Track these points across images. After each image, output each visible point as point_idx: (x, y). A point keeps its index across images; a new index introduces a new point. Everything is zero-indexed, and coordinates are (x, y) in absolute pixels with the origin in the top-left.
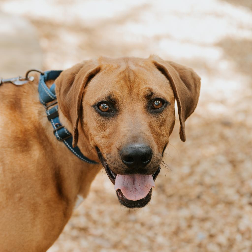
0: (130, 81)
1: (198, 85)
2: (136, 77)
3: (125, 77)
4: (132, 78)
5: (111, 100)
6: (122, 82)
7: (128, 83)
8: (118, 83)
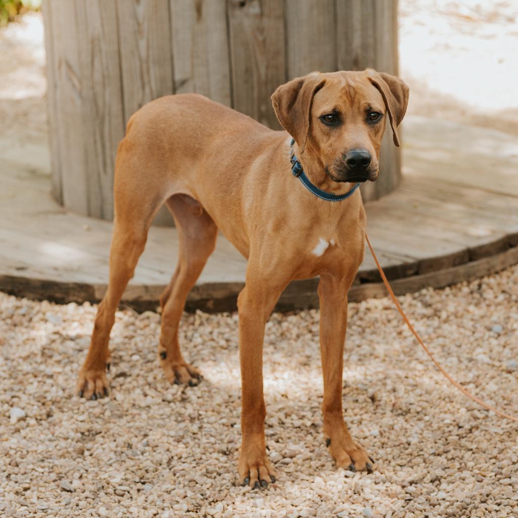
0: (351, 97)
1: (406, 95)
2: (356, 93)
3: (346, 92)
4: (352, 92)
5: (337, 112)
6: (345, 97)
7: (349, 98)
8: (340, 97)
